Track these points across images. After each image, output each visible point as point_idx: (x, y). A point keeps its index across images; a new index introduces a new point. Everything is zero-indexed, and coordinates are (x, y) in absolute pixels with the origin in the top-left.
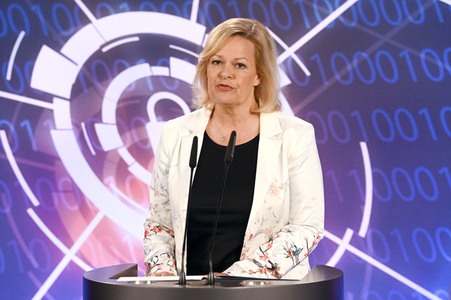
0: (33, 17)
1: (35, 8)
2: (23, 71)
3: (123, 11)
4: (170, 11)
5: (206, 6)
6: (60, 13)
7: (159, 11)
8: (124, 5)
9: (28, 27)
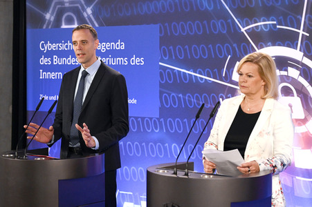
0: (234, 49)
1: (235, 45)
2: (229, 72)
3: (269, 46)
4: (289, 46)
5: (304, 43)
6: (244, 47)
7: (284, 46)
8: (270, 43)
9: (232, 53)
